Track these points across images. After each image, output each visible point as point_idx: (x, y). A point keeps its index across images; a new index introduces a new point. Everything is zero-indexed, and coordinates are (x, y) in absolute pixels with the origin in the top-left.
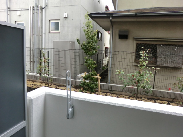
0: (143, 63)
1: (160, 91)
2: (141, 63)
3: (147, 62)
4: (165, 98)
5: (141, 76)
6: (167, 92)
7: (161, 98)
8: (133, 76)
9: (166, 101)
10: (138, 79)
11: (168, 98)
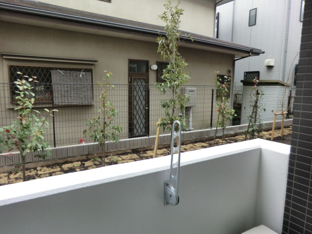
0: (24, 103)
1: (67, 148)
2: (21, 104)
3: (33, 100)
4: (75, 157)
5: (25, 128)
6: (78, 147)
7: (69, 159)
8: (8, 131)
9: (78, 161)
10: (19, 135)
11: (80, 157)
